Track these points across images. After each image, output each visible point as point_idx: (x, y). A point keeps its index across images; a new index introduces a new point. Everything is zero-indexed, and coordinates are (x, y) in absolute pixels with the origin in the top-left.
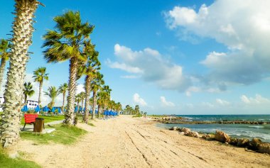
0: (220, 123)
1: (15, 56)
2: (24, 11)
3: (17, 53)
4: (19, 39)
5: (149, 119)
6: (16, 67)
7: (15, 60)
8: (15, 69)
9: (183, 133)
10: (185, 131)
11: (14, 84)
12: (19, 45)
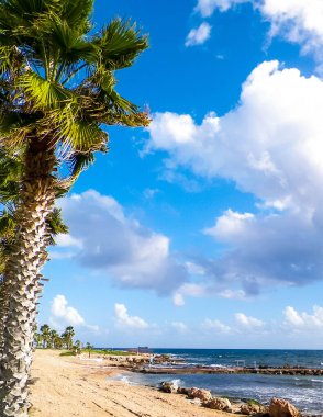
0: (255, 372)
1: (24, 288)
2: (41, 202)
3: (28, 283)
4: (31, 256)
5: (99, 361)
6: (26, 308)
7: (25, 296)
8: (25, 313)
9: (197, 401)
10: (200, 396)
11: (23, 342)
12: (30, 268)
